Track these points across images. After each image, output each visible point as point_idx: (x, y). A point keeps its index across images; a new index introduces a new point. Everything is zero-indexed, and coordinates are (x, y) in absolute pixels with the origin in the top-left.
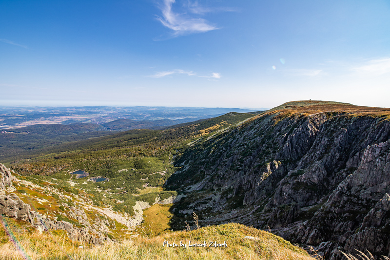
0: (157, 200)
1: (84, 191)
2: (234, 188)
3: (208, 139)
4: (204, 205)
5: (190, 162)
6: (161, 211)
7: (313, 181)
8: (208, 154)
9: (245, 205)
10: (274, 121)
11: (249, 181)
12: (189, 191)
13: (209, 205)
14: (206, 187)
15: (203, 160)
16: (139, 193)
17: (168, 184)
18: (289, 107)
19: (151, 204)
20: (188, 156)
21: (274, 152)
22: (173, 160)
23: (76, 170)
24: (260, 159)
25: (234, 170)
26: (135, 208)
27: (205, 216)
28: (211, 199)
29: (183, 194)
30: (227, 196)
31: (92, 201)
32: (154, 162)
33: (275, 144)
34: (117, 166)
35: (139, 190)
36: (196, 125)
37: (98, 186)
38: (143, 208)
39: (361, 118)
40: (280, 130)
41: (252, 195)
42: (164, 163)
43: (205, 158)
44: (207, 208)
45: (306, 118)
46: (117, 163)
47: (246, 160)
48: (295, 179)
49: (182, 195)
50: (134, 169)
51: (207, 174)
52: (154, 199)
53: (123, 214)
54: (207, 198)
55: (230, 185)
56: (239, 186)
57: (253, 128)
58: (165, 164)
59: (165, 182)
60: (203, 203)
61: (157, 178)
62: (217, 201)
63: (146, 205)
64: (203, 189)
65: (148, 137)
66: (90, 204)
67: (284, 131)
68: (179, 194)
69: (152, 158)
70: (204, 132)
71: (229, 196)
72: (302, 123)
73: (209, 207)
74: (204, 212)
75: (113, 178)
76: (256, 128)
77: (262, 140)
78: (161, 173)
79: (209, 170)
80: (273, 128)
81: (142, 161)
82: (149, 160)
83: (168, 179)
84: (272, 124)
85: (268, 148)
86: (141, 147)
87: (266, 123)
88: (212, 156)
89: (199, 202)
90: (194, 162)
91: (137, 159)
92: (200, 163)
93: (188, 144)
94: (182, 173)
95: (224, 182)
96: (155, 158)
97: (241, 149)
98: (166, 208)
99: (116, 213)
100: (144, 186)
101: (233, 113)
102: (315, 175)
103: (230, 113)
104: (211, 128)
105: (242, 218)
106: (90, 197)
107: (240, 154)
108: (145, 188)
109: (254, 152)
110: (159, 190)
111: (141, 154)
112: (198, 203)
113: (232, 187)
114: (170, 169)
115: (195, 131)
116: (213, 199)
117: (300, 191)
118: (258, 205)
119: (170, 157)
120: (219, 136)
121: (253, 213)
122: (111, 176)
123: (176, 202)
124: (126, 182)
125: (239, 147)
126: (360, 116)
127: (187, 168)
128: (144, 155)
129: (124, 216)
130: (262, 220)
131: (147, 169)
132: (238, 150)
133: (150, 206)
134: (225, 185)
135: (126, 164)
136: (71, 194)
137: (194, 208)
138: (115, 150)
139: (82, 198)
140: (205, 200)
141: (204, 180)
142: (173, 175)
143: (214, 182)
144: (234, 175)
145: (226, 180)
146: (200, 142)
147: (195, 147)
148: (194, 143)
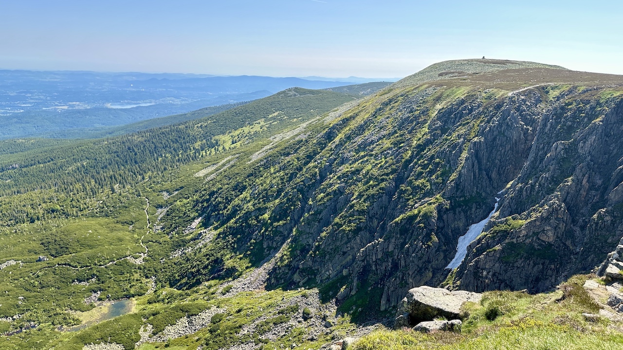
0: (144, 333)
2: (350, 274)
3: (255, 157)
5: (212, 221)
11: (387, 254)
12: (228, 295)
14: (273, 281)
16: (77, 322)
18: (446, 74)
20: (203, 207)
22: (159, 220)
24: (408, 200)
29: (215, 308)
32: (105, 232)
35: (77, 314)
42: (133, 231)
45: (502, 101)
49: (214, 310)
50: (42, 258)
51: (270, 249)
52: (136, 332)
54: (284, 307)
55: (338, 268)
56: (364, 267)
58: (140, 235)
60: (277, 321)
61: (122, 273)
62: (312, 311)
69: (93, 222)
70: (228, 141)
71: (341, 294)
78: (130, 259)
79: (275, 236)
82: (87, 228)
87: (405, 115)
91: (47, 229)
93: (197, 175)
96: (103, 220)
100: (87, 302)
101: (296, 89)
103: (290, 90)
104: (246, 129)
108: (91, 306)
111: (53, 211)
113: (345, 272)
114: (156, 247)
115: (201, 139)
117: (520, 263)
119: (149, 213)
127: (210, 238)
128: (67, 215)
131: (87, 252)
140: (281, 312)
141: (263, 262)
144: (346, 243)
145: (327, 257)
146: (232, 166)
147: (219, 181)
148: (216, 170)
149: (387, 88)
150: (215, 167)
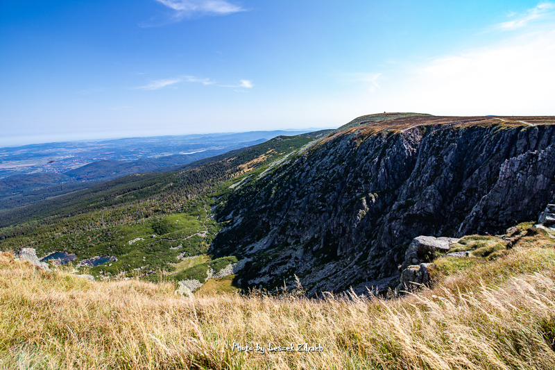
0: (210, 273)
2: (318, 237)
3: (261, 175)
4: (283, 266)
5: (241, 212)
6: (221, 288)
7: (428, 210)
8: (269, 196)
9: (341, 256)
10: (355, 143)
11: (339, 225)
12: (252, 252)
13: (291, 265)
14: (276, 243)
15: (263, 207)
16: (174, 269)
17: (216, 249)
18: (365, 123)
19: (202, 281)
20: (235, 205)
21: (366, 182)
22: (213, 212)
24: (349, 193)
25: (315, 213)
28: (290, 257)
29: (246, 258)
30: (312, 248)
32: (185, 220)
33: (365, 171)
34: (124, 235)
35: (173, 265)
36: (232, 159)
37: (101, 272)
38: (192, 290)
39: (470, 130)
40: (366, 154)
41: (349, 241)
42: (199, 219)
43: (266, 204)
44: (289, 270)
45: (398, 135)
46: (122, 232)
47: (328, 197)
48: (405, 211)
49: (246, 260)
50: (154, 236)
51: (273, 225)
52: (205, 273)
54: (283, 256)
55: (312, 234)
56: (327, 233)
57: (326, 155)
58: (203, 221)
59: (210, 246)
60: (280, 264)
61: (195, 242)
62: (300, 258)
63: (195, 283)
64: (272, 246)
65: (158, 184)
67: (373, 154)
68: (239, 258)
69: (179, 215)
70: (246, 168)
71: (315, 248)
72: (395, 141)
73: (291, 268)
75: (124, 255)
76: (331, 154)
77: (346, 169)
78: (200, 235)
79: (276, 218)
80: (356, 152)
81: (165, 222)
82: (176, 219)
83: (214, 241)
84: (353, 147)
85: (356, 178)
86: (154, 201)
87: (344, 147)
88: (275, 200)
89: (273, 263)
90: (249, 210)
91: (155, 220)
92: (259, 210)
93: (230, 187)
94: (233, 229)
95: (303, 231)
96: (183, 214)
97: (317, 184)
98: (227, 281)
100: (178, 258)
101: (281, 137)
102: (430, 203)
103: (278, 137)
104: (255, 160)
105: (343, 272)
107: (319, 191)
108: (181, 260)
109: (337, 186)
110: (204, 259)
111: (157, 211)
112: (273, 266)
113: (316, 236)
114: (212, 227)
115: (231, 168)
116: (294, 255)
117: (415, 225)
118: (360, 252)
119: (207, 209)
120: (277, 171)
121: (356, 263)
122: (119, 252)
123: (239, 271)
124: (147, 258)
125: (313, 181)
126: (468, 127)
127: (240, 221)
128: (164, 212)
130: (373, 269)
131: (176, 232)
132: (314, 186)
133: (202, 284)
134: (306, 235)
135: (139, 230)
137: (269, 273)
138: (107, 211)
140: (282, 259)
141: (270, 233)
142: (220, 235)
143: (287, 233)
144: (316, 220)
145: (306, 228)
146: (249, 181)
147: (243, 190)
148: (241, 184)
149: (332, 132)
150: (239, 183)
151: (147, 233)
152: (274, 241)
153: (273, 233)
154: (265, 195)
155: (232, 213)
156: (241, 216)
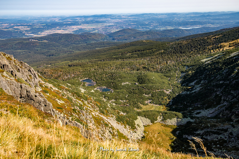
0: (159, 119)
1: (92, 99)
3: (232, 55)
4: (216, 135)
5: (202, 82)
6: (163, 131)
8: (230, 74)
12: (198, 116)
14: (221, 115)
15: (221, 82)
16: (141, 108)
17: (173, 104)
19: (152, 122)
20: (200, 76)
22: (181, 78)
23: (86, 78)
26: (136, 122)
27: (216, 148)
28: (226, 131)
29: (189, 118)
31: (98, 109)
32: (159, 79)
34: (121, 78)
35: (142, 106)
36: (217, 37)
37: (103, 96)
38: (144, 124)
42: (169, 80)
43: (224, 80)
44: (220, 140)
46: (121, 76)
49: (189, 119)
50: (137, 84)
51: (224, 100)
52: (156, 117)
53: (125, 126)
54: (220, 128)
58: (171, 82)
59: (170, 102)
60: (214, 133)
61: (160, 95)
63: (148, 121)
64: (216, 117)
65: (154, 50)
66: (97, 111)
68: (185, 116)
69: (156, 74)
70: (227, 46)
73: (223, 139)
74: (215, 143)
75: (117, 90)
78: (165, 91)
81: (146, 76)
82: (153, 76)
83: (173, 99)
86: (145, 61)
88: (234, 78)
89: (209, 130)
90: (208, 83)
91: (141, 74)
92: (217, 85)
93: (202, 61)
94: (190, 94)
96: (160, 74)
98: (169, 129)
99: (118, 123)
100: (146, 102)
106: (97, 105)
108: (147, 104)
110: (162, 109)
111: (145, 68)
112: (207, 132)
114: (176, 88)
115: (213, 44)
116: (230, 131)
119: (178, 74)
122: (115, 88)
123: (180, 125)
124: (128, 96)
127: (198, 89)
128: (148, 70)
129: (125, 127)
131: (150, 85)
133: (151, 124)
135: (130, 77)
136: (82, 99)
138: (119, 62)
139: (90, 105)
140: (218, 129)
141: (219, 106)
142: (179, 96)
146: (219, 58)
147: (211, 65)
148: (211, 59)
150: (211, 58)
151: (133, 80)
152: (219, 114)
153: (222, 107)
154: (226, 72)
155: (195, 82)
156: (201, 86)
